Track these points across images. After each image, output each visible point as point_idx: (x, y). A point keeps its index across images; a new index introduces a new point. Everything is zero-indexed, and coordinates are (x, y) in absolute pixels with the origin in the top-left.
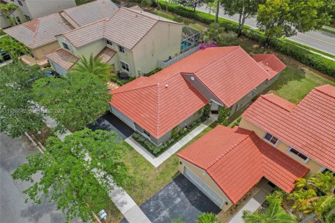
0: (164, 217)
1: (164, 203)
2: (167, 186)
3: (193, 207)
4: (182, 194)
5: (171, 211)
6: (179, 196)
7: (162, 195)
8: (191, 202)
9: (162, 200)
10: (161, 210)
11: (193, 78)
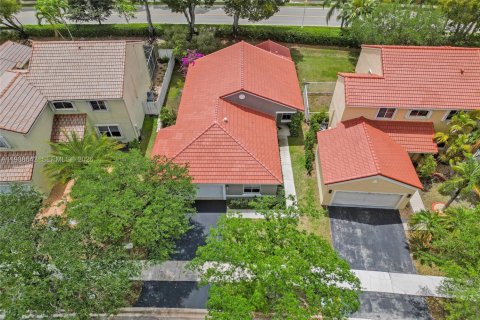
0: (368, 256)
1: (351, 244)
2: (332, 228)
3: (378, 227)
4: (354, 223)
5: (366, 246)
6: (354, 228)
7: (341, 240)
8: (369, 223)
9: (346, 243)
10: (358, 252)
11: (242, 97)
